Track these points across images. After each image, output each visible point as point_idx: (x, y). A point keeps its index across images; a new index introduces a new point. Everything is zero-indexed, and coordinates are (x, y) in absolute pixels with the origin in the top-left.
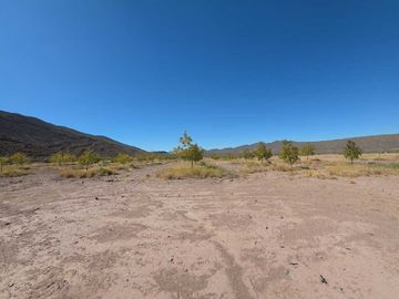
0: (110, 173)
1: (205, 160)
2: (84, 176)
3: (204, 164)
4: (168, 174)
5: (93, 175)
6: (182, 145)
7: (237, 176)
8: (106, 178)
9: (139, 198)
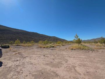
0: (53, 47)
1: (82, 43)
2: (44, 48)
3: (82, 45)
4: (71, 48)
5: (47, 47)
6: (75, 39)
7: (94, 50)
8: (51, 48)
9: (60, 57)
